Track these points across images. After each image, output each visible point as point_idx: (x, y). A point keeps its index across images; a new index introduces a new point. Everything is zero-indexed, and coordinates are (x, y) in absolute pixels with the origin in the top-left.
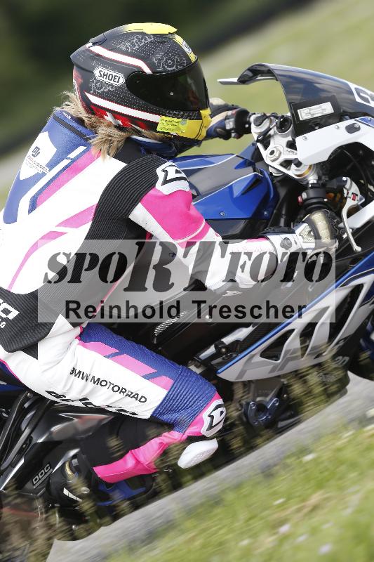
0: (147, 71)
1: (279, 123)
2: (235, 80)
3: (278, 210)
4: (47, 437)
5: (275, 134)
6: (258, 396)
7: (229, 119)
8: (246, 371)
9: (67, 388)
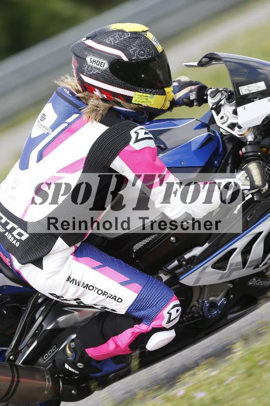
0: (125, 59)
1: (227, 96)
2: (196, 64)
3: (225, 160)
4: (54, 325)
5: (225, 104)
6: (211, 296)
7: (192, 92)
8: (200, 278)
9: (65, 290)
